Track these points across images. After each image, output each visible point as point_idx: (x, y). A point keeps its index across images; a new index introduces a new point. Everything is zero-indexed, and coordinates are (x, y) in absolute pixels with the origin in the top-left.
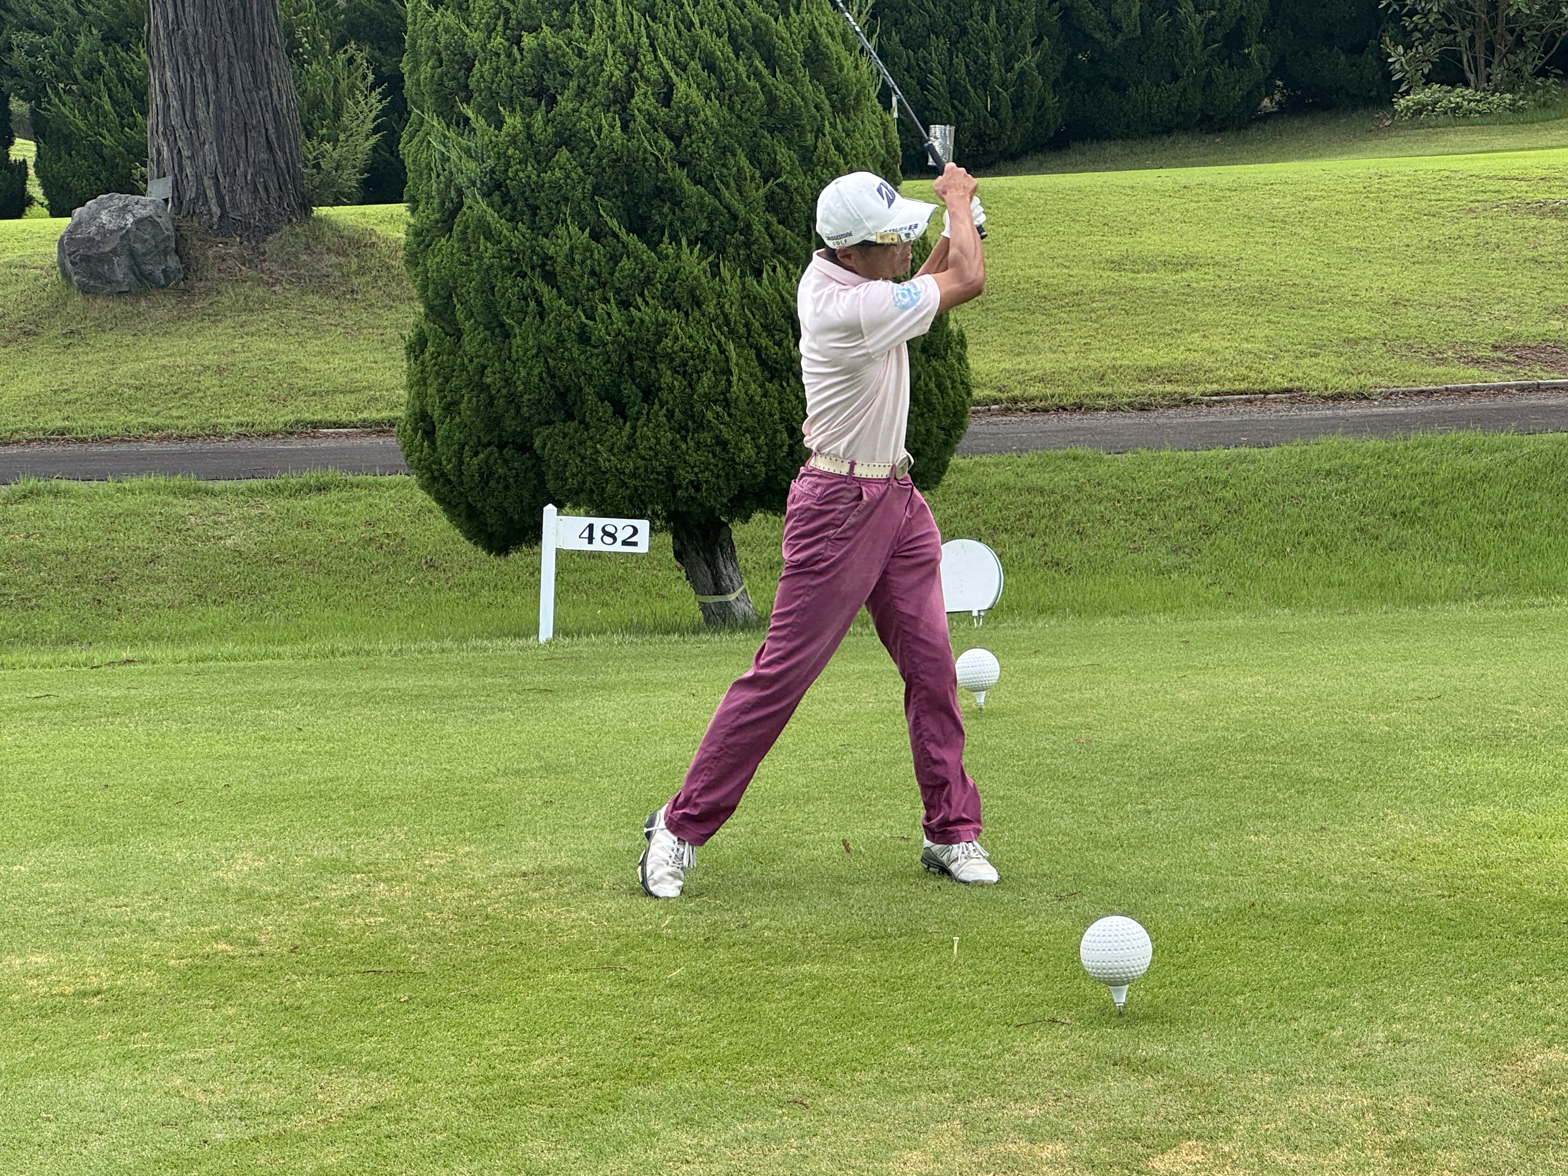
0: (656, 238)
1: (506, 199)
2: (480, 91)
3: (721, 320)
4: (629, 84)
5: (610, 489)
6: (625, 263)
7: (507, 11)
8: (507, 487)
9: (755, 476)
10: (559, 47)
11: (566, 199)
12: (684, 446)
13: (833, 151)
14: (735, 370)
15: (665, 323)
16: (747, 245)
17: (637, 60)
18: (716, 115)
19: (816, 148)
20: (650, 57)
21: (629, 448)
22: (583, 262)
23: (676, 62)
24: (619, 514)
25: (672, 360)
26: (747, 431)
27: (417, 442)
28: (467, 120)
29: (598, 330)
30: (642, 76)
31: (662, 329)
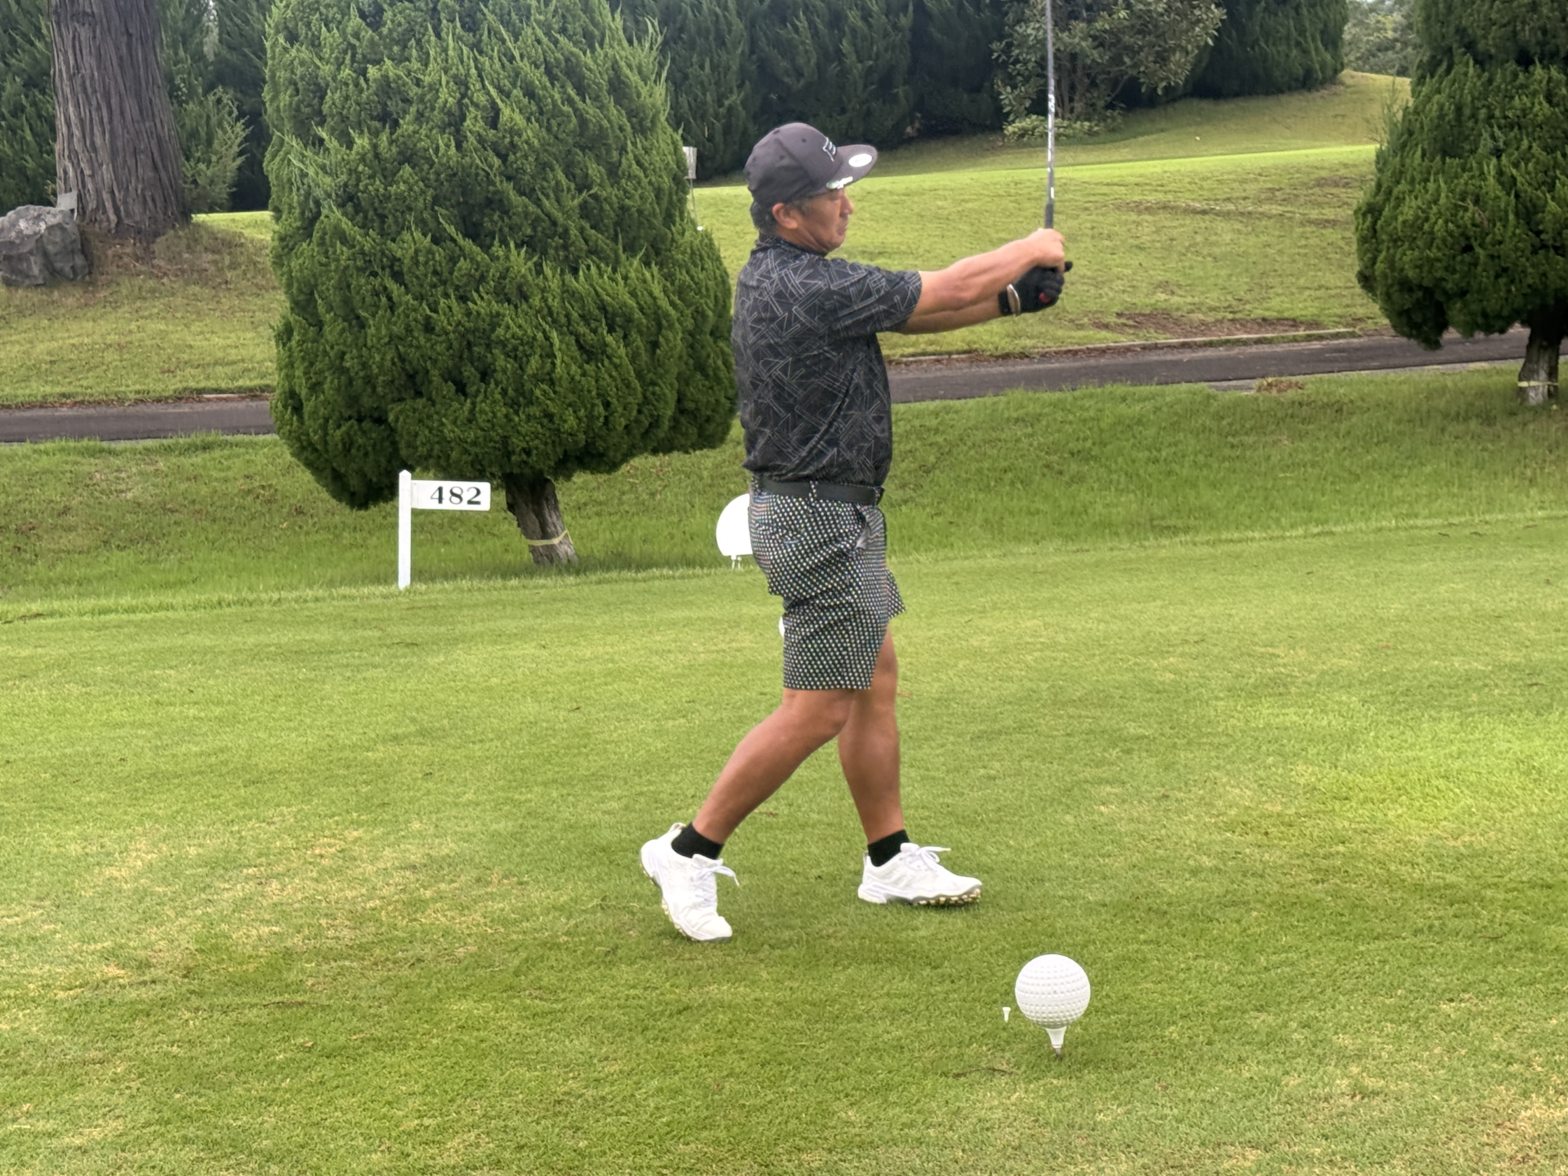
0: (488, 241)
1: (358, 208)
2: (333, 116)
3: (545, 311)
4: (461, 109)
5: (454, 455)
6: (463, 264)
7: (353, 47)
8: (366, 454)
9: (576, 442)
10: (399, 77)
11: (410, 209)
12: (517, 419)
13: (635, 166)
14: (559, 354)
15: (498, 314)
16: (565, 247)
17: (468, 88)
18: (536, 136)
19: (620, 162)
20: (478, 86)
21: (470, 421)
22: (426, 263)
23: (500, 90)
24: (462, 477)
25: (505, 346)
26: (570, 405)
27: (287, 417)
28: (321, 141)
29: (441, 320)
30: (472, 102)
31: (495, 319)
